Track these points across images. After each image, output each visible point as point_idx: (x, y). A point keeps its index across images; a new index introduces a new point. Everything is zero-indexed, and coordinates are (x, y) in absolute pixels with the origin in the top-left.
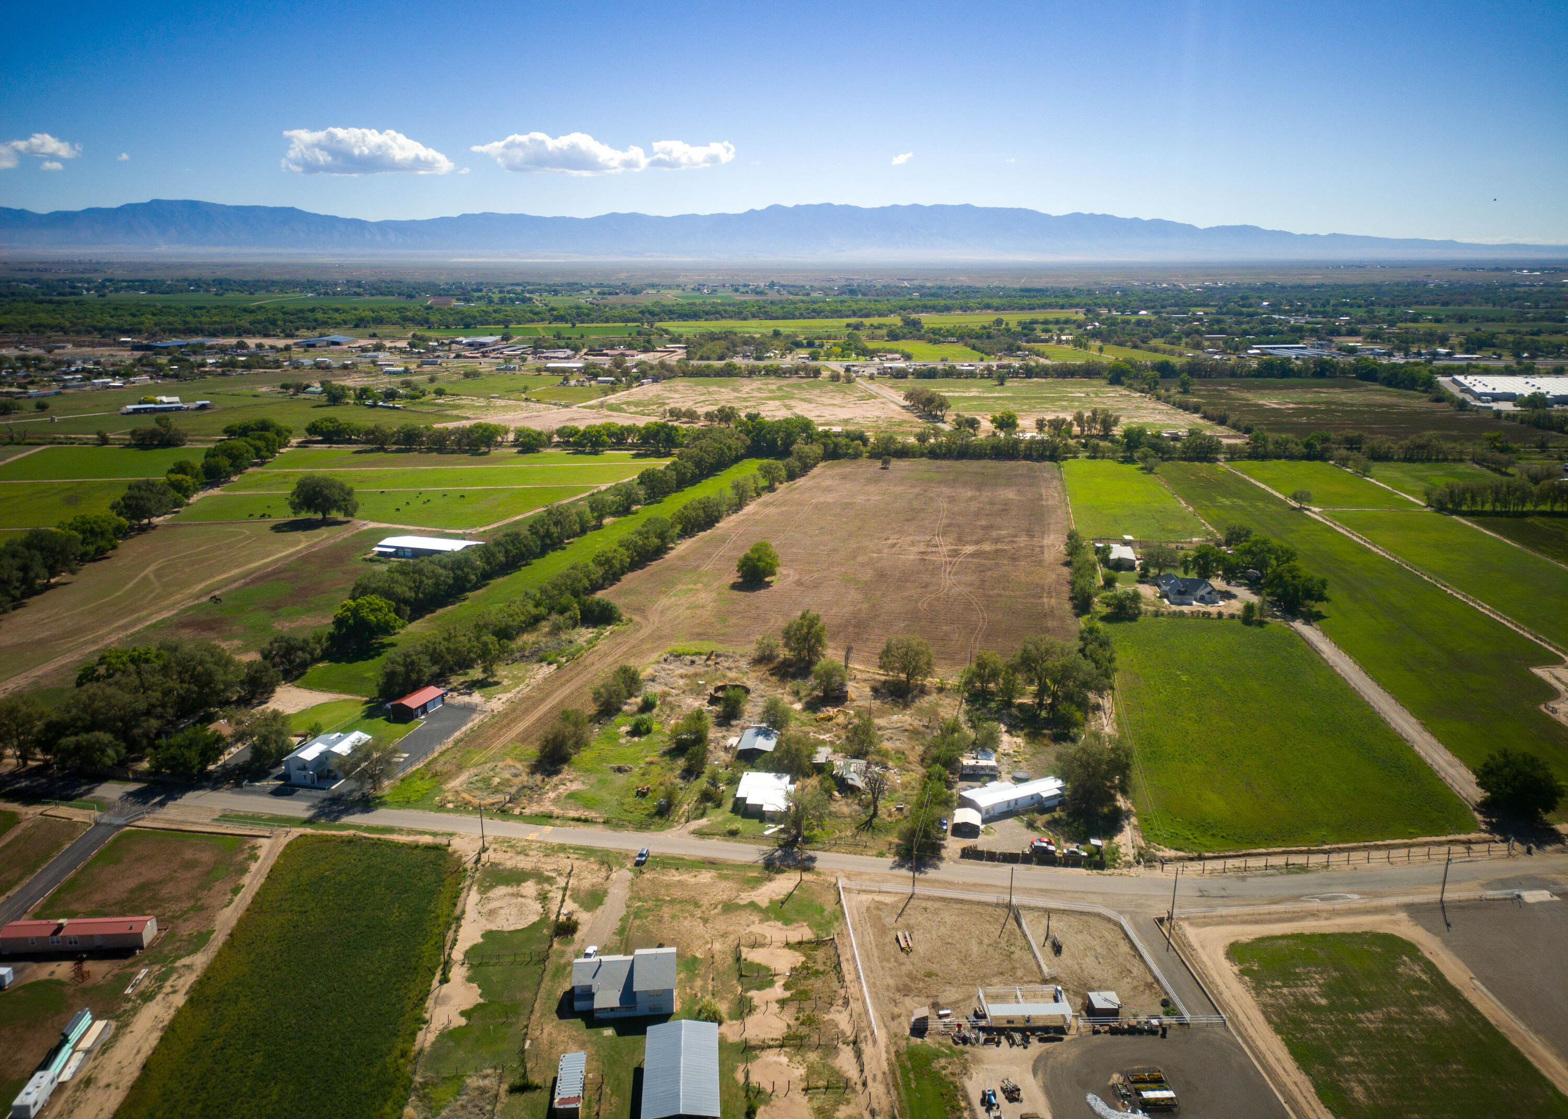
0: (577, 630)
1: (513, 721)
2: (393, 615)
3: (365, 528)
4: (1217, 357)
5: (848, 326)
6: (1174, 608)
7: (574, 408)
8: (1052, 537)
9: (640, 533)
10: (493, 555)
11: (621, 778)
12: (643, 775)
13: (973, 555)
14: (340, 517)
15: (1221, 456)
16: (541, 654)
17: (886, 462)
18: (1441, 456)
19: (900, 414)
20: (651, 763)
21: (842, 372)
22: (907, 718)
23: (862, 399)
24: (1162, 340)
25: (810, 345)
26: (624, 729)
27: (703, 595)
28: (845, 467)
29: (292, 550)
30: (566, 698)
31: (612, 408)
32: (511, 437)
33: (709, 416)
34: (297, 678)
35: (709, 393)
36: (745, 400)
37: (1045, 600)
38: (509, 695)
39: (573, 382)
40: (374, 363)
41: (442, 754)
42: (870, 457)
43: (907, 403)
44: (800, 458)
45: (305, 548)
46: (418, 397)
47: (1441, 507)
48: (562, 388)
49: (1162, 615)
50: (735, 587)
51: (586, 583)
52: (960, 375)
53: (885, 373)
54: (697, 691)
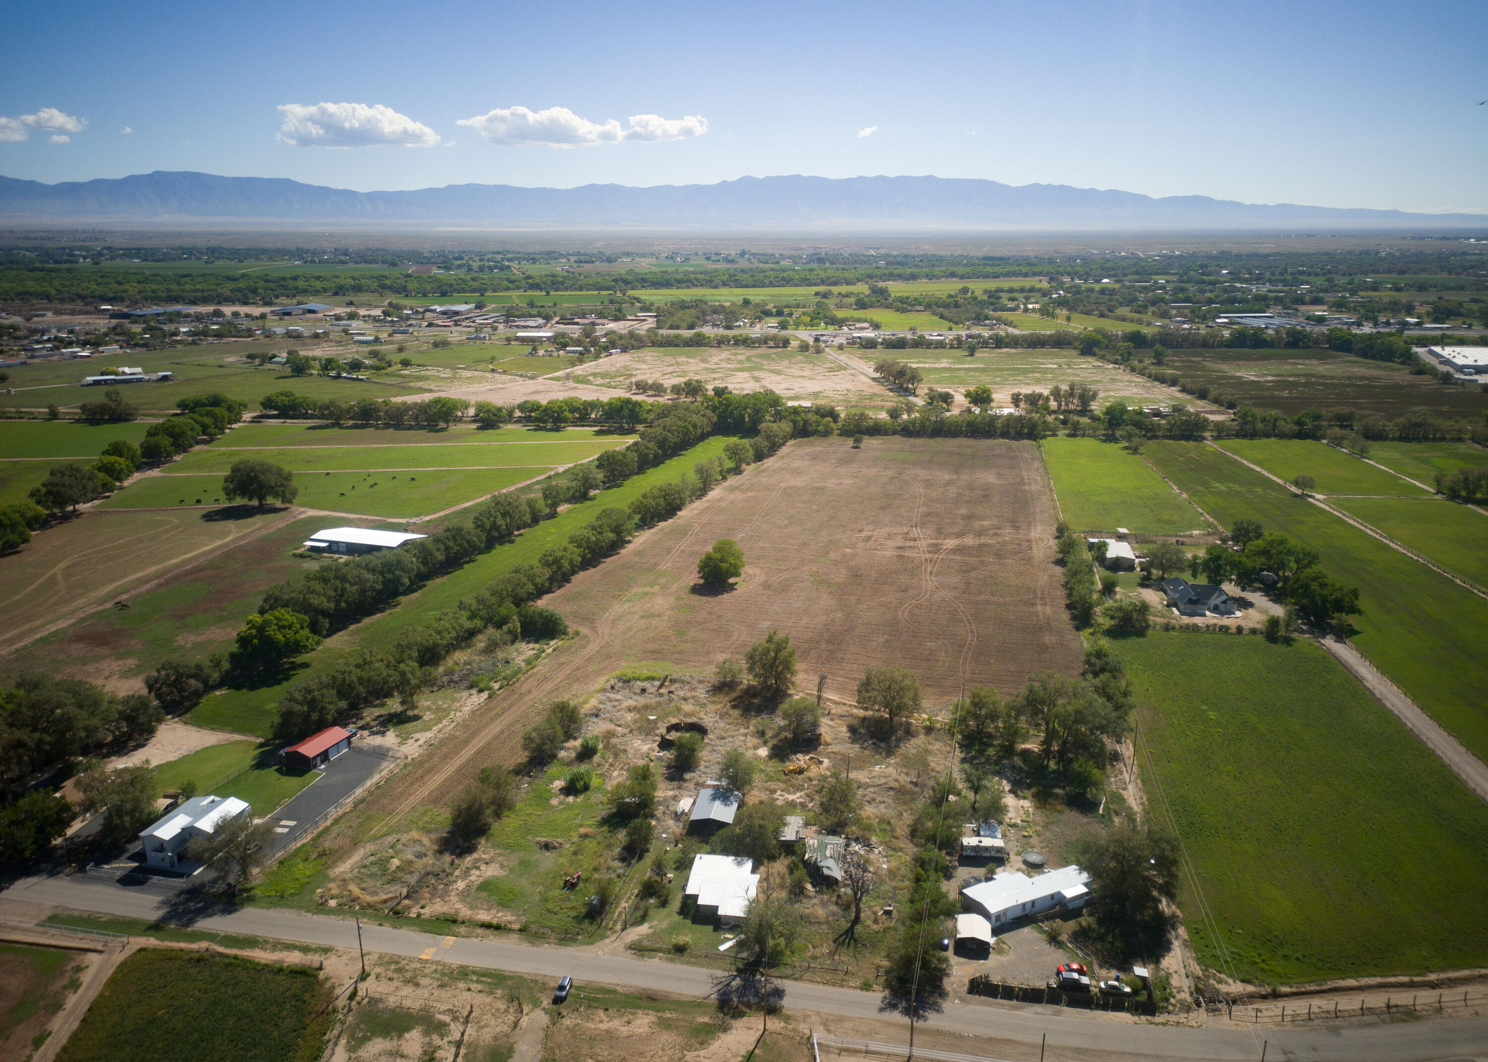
0: (517, 645)
1: (428, 771)
2: (306, 632)
3: (303, 516)
4: (1186, 326)
5: (817, 294)
6: (1186, 620)
7: (540, 379)
8: (1039, 528)
9: (593, 528)
10: (431, 554)
11: (547, 860)
12: (575, 853)
13: (957, 550)
14: (279, 504)
15: (1207, 434)
16: (473, 678)
17: (858, 441)
18: (1438, 435)
19: (870, 386)
20: (585, 836)
21: (811, 342)
22: (891, 770)
23: (831, 370)
24: (1129, 309)
25: (780, 313)
26: (559, 784)
27: (659, 600)
28: (815, 446)
29: (219, 543)
30: (496, 737)
31: (579, 380)
32: (472, 412)
33: (676, 389)
34: (188, 710)
35: (678, 364)
36: (713, 371)
37: (1039, 608)
38: (429, 735)
39: (541, 352)
40: (345, 331)
41: (336, 821)
42: (840, 435)
43: (878, 375)
44: (768, 437)
45: (233, 541)
46: (383, 368)
47: (1453, 495)
48: (530, 357)
49: (1173, 628)
50: (696, 590)
51: (530, 587)
52: (929, 345)
53: (854, 343)
54: (645, 729)
